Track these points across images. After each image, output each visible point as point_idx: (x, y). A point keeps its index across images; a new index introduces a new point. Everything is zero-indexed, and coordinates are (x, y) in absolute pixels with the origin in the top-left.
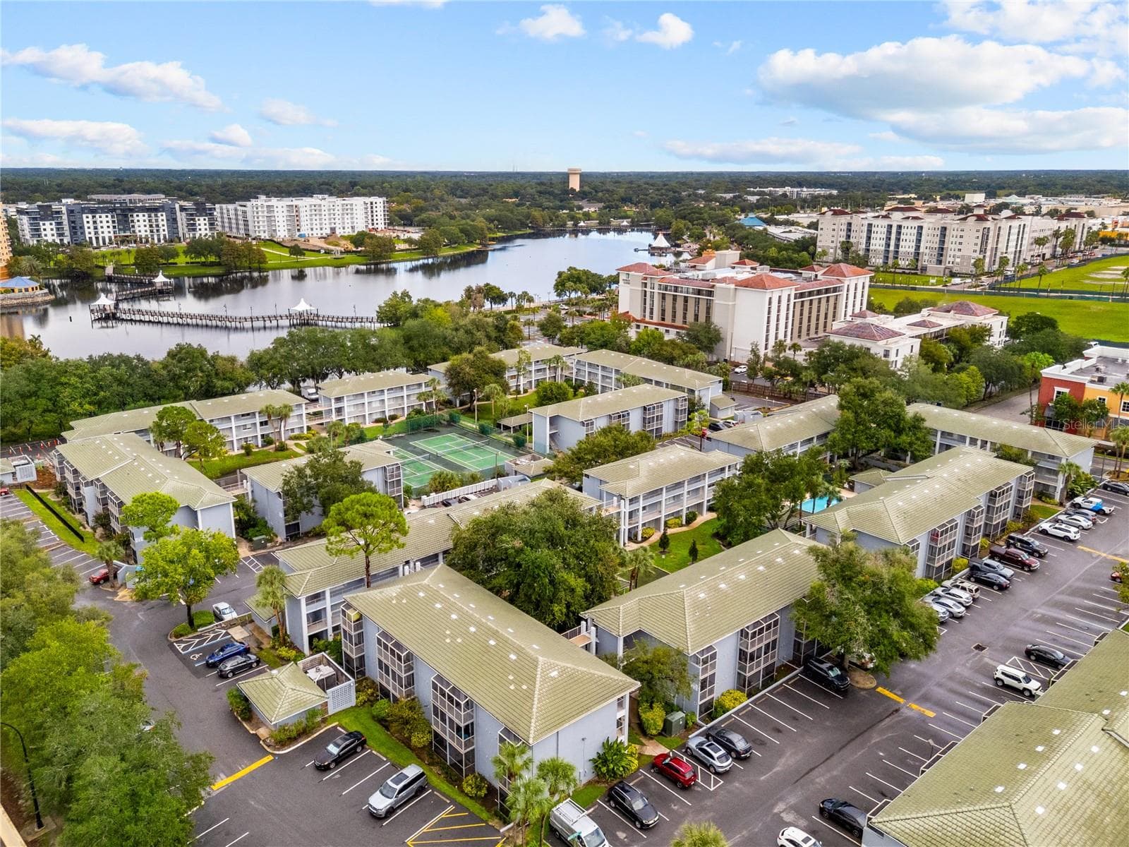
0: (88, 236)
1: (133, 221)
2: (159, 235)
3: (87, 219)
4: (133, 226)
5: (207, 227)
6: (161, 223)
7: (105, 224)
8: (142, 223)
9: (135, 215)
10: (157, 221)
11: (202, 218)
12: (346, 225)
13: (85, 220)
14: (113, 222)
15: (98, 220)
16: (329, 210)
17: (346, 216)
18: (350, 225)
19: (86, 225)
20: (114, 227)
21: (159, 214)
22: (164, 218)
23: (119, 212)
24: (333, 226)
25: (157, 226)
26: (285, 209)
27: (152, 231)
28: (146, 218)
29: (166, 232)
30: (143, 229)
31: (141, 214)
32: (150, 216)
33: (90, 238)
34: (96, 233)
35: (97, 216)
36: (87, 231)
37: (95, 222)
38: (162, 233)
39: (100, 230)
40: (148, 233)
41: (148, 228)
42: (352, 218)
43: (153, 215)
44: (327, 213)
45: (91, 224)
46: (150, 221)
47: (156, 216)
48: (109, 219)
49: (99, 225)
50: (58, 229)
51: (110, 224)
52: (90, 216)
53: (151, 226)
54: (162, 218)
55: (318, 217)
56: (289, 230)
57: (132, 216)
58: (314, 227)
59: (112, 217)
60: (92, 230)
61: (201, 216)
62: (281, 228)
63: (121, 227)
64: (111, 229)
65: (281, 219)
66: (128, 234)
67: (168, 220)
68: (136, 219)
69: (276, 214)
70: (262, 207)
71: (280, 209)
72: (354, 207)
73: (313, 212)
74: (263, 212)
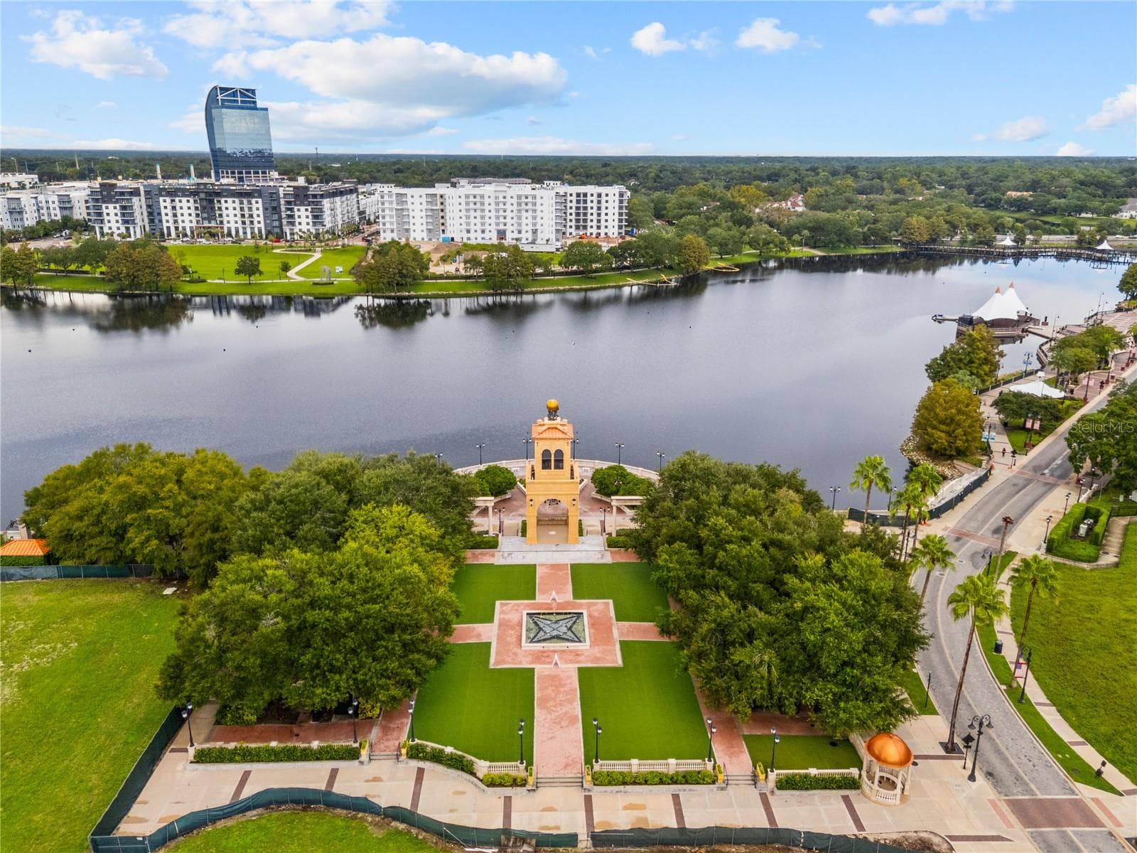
0: (165, 225)
1: (220, 209)
2: (252, 229)
3: (164, 203)
4: (221, 216)
5: (310, 220)
6: (255, 213)
7: (186, 211)
8: (231, 212)
9: (223, 200)
10: (250, 209)
11: (303, 208)
12: (524, 228)
13: (162, 204)
14: (196, 208)
15: (178, 205)
16: (497, 204)
17: (524, 214)
18: (530, 228)
19: (163, 211)
20: (197, 215)
21: (253, 201)
22: (260, 205)
23: (203, 195)
24: (502, 227)
25: (251, 216)
26: (424, 200)
27: (244, 223)
28: (237, 205)
29: (262, 225)
30: (232, 219)
31: (230, 200)
32: (241, 203)
33: (168, 228)
34: (176, 222)
35: (177, 199)
36: (164, 218)
37: (174, 208)
38: (256, 225)
39: (180, 218)
40: (239, 225)
41: (239, 219)
42: (534, 218)
43: (245, 201)
44: (493, 207)
45: (169, 211)
46: (242, 209)
47: (250, 203)
48: (191, 204)
49: (179, 212)
50: (123, 215)
51: (193, 211)
52: (168, 199)
53: (243, 216)
54: (258, 205)
55: (478, 214)
56: (429, 231)
57: (219, 202)
58: (472, 228)
59: (195, 202)
60: (170, 218)
61: (302, 204)
62: (418, 227)
63: (205, 215)
64: (193, 218)
65: (418, 214)
66: (213, 224)
67: (265, 209)
68: (224, 205)
69: (410, 206)
70: (390, 196)
71: (417, 200)
72: (539, 201)
73: (472, 206)
74: (391, 203)
